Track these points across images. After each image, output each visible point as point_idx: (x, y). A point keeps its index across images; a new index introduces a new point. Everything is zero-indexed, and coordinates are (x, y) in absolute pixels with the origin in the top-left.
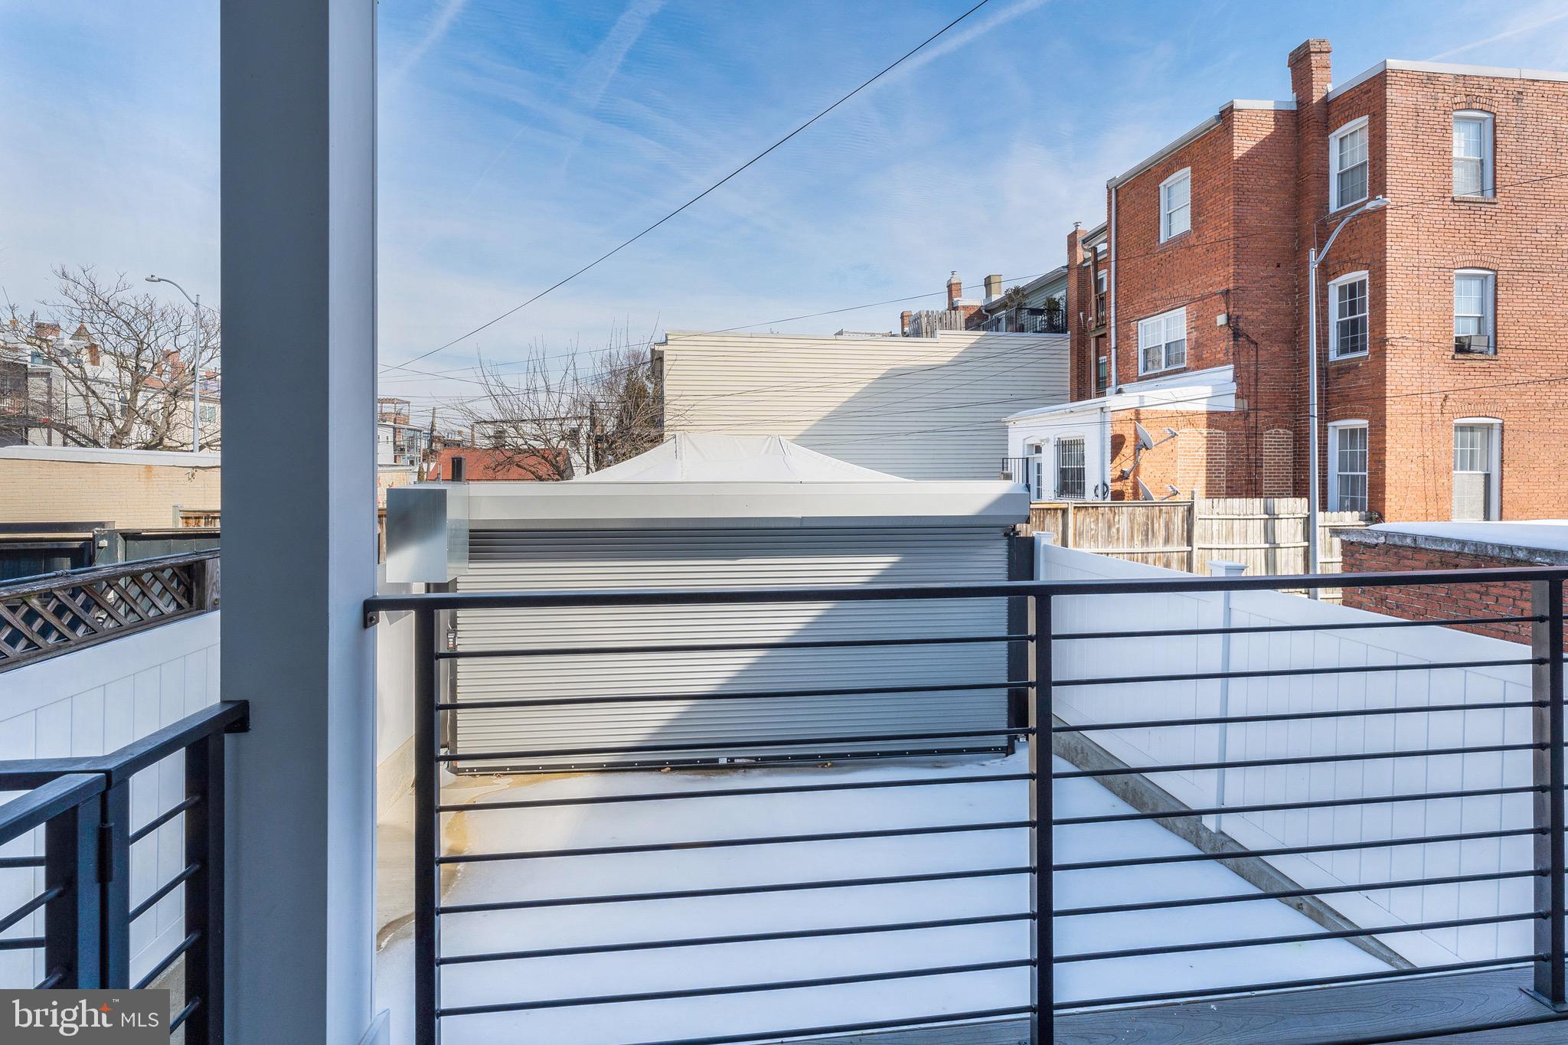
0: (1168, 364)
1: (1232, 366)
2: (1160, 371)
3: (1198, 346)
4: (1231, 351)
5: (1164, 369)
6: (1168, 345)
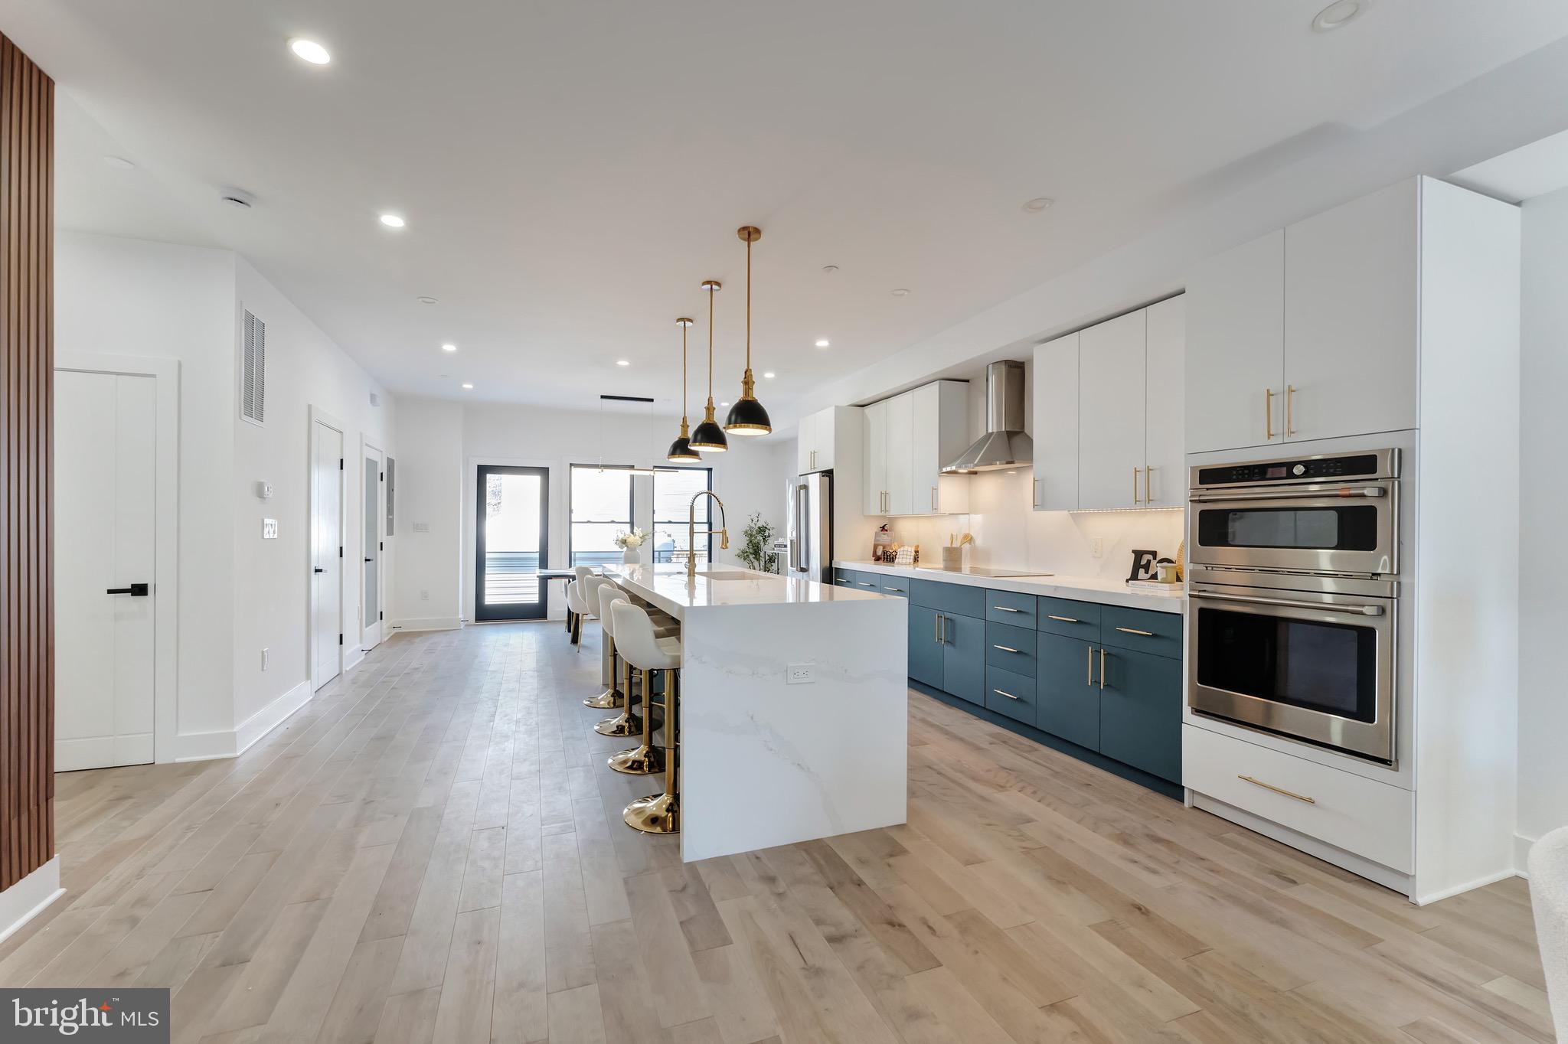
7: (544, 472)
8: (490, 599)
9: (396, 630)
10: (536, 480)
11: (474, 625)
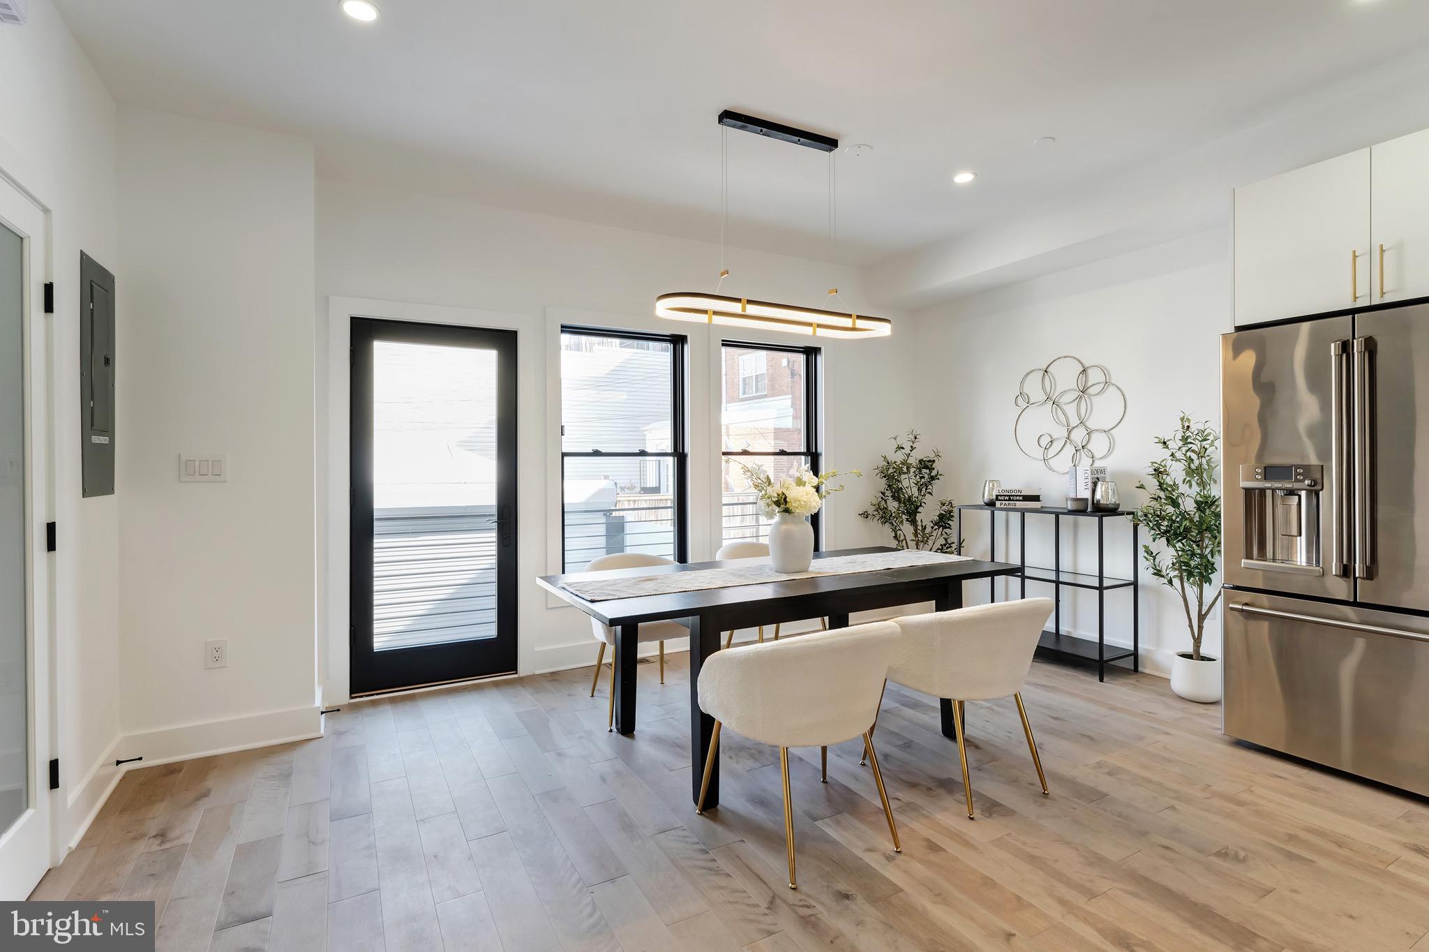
0: (757, 390)
1: (790, 396)
2: (751, 395)
3: (773, 379)
4: (790, 385)
5: (754, 395)
6: (757, 376)
7: (505, 341)
8: (383, 639)
9: (125, 768)
10: (487, 359)
11: (353, 708)
